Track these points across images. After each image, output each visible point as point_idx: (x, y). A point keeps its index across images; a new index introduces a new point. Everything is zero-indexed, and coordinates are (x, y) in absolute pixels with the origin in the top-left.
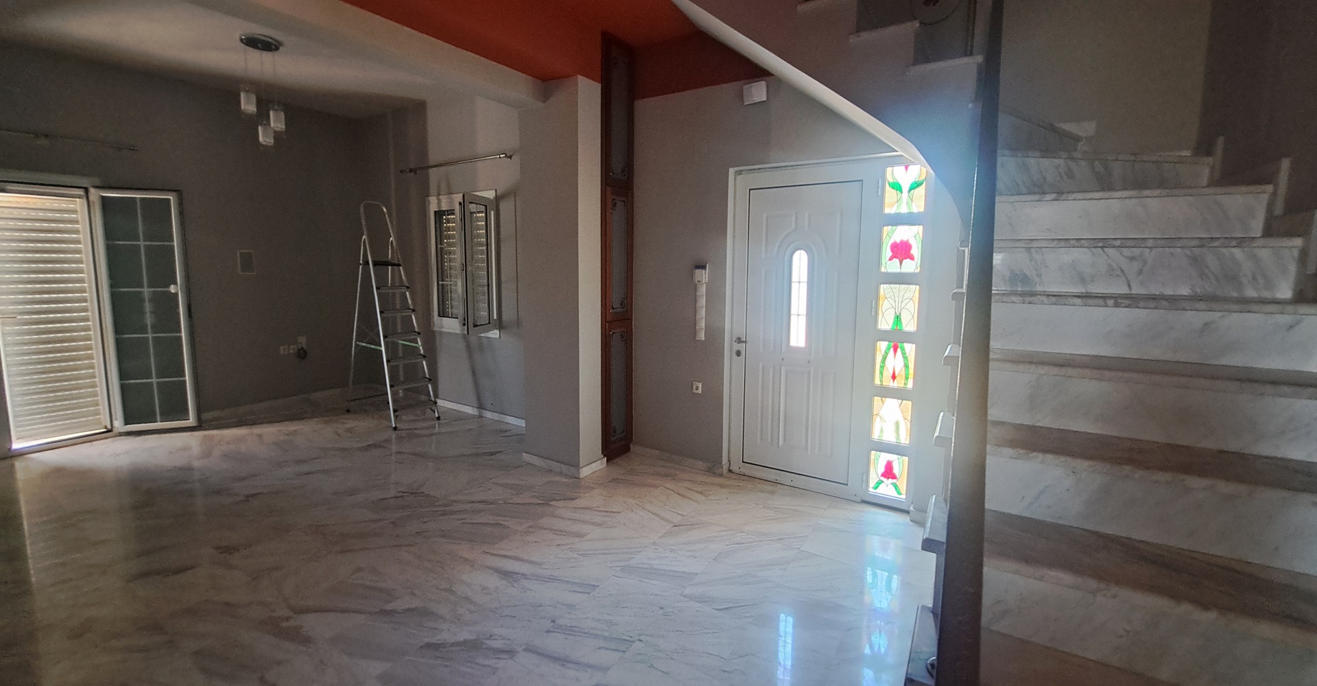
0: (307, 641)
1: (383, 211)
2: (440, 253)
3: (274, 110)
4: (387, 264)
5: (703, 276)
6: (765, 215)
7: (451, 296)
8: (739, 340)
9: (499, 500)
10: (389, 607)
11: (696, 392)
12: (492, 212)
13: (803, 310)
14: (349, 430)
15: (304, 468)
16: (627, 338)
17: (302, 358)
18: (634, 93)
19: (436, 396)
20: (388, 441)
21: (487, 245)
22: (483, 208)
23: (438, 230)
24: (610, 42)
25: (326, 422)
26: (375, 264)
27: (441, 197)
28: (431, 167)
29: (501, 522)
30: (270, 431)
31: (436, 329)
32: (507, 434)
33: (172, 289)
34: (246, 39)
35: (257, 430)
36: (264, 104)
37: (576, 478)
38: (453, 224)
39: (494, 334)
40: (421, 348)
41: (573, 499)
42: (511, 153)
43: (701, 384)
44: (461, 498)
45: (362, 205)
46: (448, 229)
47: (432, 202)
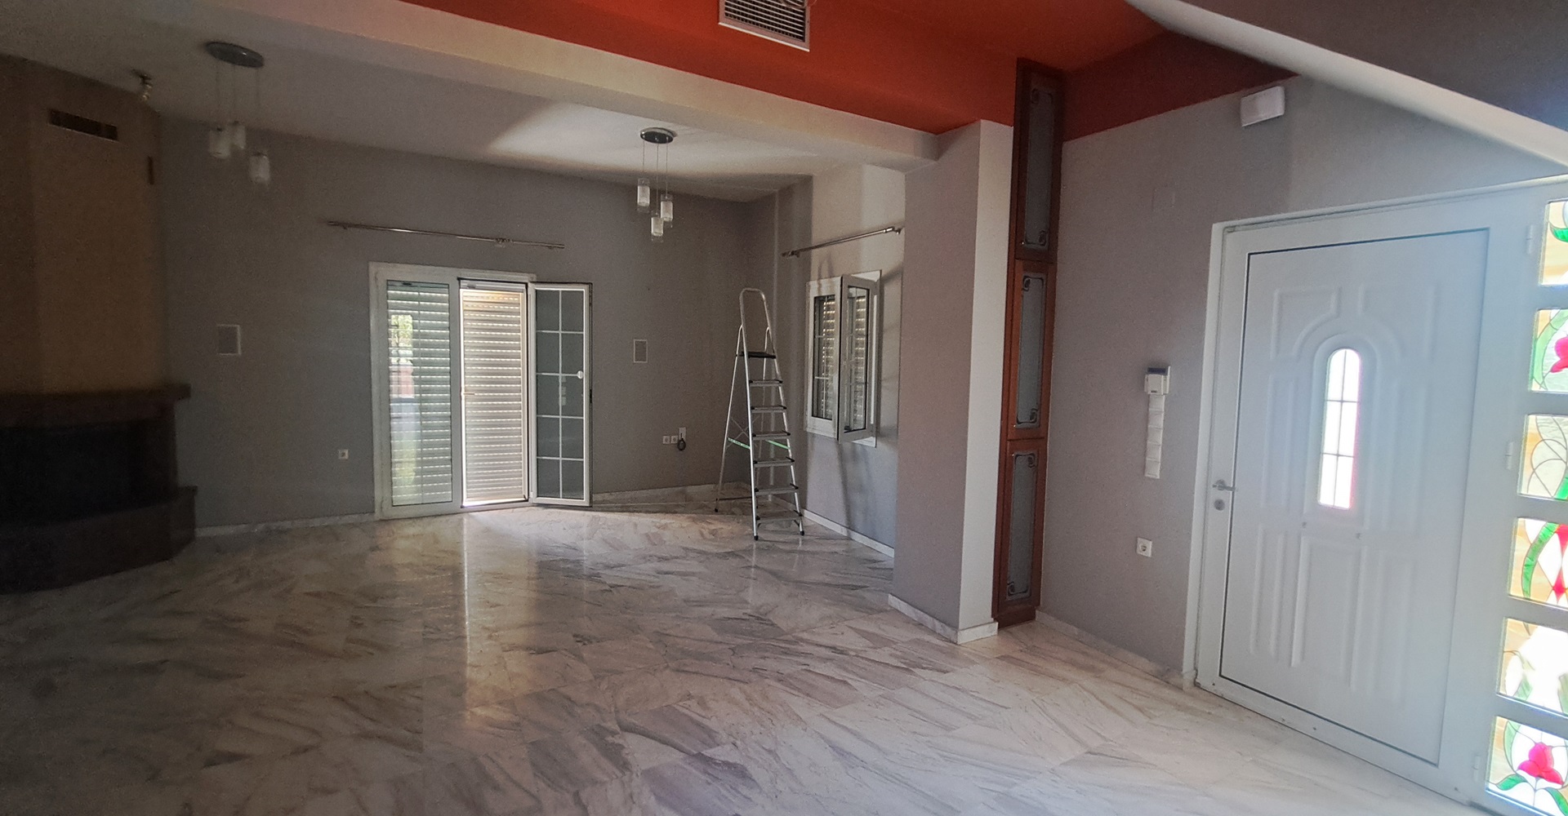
0: (624, 766)
1: (761, 297)
2: (819, 344)
3: (665, 201)
4: (762, 355)
5: (1160, 385)
6: (1276, 294)
7: (827, 394)
8: (1222, 485)
9: (852, 650)
10: (708, 752)
11: (1144, 554)
12: (875, 297)
13: (1348, 446)
14: (713, 533)
15: (665, 566)
16: (1038, 465)
17: (681, 450)
18: (1062, 133)
19: (803, 506)
20: (748, 551)
21: (867, 336)
22: (864, 293)
23: (817, 318)
24: (1027, 69)
25: (694, 520)
26: (750, 355)
27: (822, 281)
28: (813, 248)
29: (850, 681)
30: (646, 522)
31: (808, 430)
32: (877, 565)
33: (579, 375)
34: (645, 134)
35: (637, 518)
36: (656, 196)
37: (951, 642)
38: (833, 310)
39: (870, 441)
40: (790, 451)
41: (945, 672)
42: (900, 227)
43: (1151, 543)
44: (805, 636)
45: (741, 294)
46: (828, 317)
47: (812, 287)
